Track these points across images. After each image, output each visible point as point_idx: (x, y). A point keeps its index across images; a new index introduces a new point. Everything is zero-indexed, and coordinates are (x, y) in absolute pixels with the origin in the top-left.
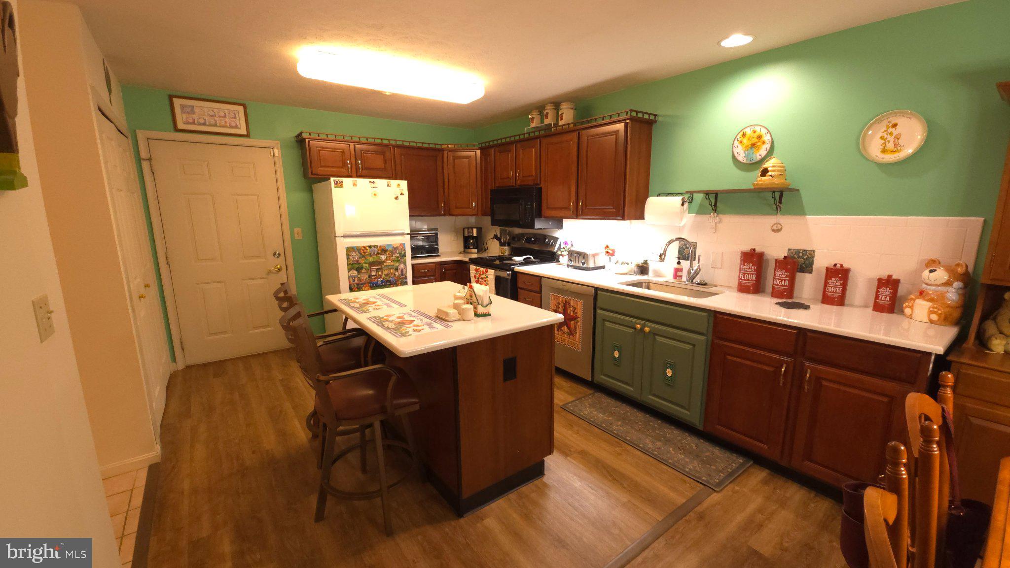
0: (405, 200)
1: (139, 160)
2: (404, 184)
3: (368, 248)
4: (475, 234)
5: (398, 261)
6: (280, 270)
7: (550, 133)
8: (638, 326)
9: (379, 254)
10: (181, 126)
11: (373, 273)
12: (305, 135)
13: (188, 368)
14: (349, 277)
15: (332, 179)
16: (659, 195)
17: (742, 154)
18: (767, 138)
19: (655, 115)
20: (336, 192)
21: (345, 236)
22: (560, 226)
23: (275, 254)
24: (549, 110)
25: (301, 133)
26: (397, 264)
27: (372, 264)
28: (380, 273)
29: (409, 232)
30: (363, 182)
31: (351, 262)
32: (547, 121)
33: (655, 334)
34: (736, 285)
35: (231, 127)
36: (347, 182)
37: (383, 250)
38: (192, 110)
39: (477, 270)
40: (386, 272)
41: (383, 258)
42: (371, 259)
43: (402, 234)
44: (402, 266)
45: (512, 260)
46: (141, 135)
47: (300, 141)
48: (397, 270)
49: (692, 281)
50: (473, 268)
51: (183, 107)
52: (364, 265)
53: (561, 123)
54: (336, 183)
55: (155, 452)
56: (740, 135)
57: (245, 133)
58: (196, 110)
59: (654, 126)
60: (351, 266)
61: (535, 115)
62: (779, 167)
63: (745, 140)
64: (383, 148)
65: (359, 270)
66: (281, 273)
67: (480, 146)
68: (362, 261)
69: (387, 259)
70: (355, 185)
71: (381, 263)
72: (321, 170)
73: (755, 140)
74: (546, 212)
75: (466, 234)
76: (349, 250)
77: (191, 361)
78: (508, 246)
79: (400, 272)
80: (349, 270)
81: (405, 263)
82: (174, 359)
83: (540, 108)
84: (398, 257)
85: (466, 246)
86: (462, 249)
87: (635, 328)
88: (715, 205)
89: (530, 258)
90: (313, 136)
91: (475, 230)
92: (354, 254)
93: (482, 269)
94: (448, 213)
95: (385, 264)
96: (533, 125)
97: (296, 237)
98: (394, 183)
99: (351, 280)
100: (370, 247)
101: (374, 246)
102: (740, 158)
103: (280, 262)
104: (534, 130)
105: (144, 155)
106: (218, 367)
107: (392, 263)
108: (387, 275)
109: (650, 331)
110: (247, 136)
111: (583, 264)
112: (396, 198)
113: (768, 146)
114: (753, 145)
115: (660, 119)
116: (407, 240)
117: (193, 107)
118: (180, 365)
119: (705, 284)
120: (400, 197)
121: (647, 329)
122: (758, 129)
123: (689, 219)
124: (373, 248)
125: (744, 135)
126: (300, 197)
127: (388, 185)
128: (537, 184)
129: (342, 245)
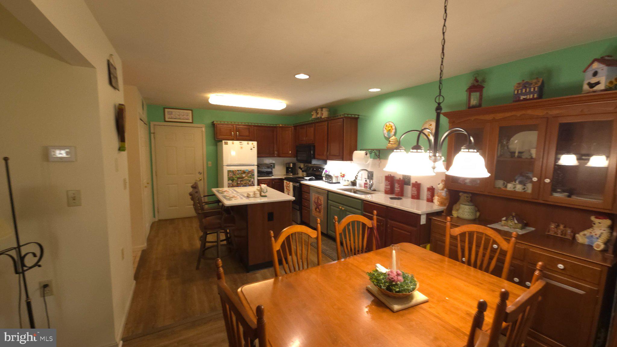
0: (255, 151)
1: (150, 133)
2: (255, 143)
3: (237, 171)
4: (291, 166)
5: (250, 177)
6: (201, 180)
7: (319, 121)
8: (340, 207)
9: (242, 174)
10: (167, 120)
11: (239, 182)
12: (215, 122)
13: (160, 220)
14: (229, 184)
15: (223, 141)
16: (361, 150)
17: (386, 134)
18: (394, 127)
19: (358, 115)
20: (224, 146)
21: (228, 166)
22: (326, 163)
23: (199, 173)
24: (319, 111)
25: (213, 122)
26: (250, 179)
27: (238, 178)
28: (242, 182)
29: (256, 164)
30: (237, 143)
31: (229, 177)
32: (319, 116)
33: (346, 211)
34: (384, 190)
35: (187, 119)
36: (230, 142)
37: (244, 172)
38: (171, 113)
39: (286, 183)
40: (245, 182)
41: (244, 175)
42: (238, 176)
43: (253, 165)
44: (252, 180)
45: (304, 178)
46: (152, 124)
47: (213, 124)
48: (250, 181)
49: (370, 189)
50: (285, 181)
51: (168, 112)
52: (235, 178)
53: (323, 117)
54: (225, 143)
55: (144, 245)
56: (385, 126)
57: (191, 121)
58: (173, 113)
59: (359, 120)
60: (229, 179)
61: (314, 113)
62: (395, 140)
63: (387, 128)
64: (250, 127)
65: (232, 180)
66: (201, 181)
67: (293, 125)
68: (234, 176)
69: (246, 176)
70: (233, 144)
71: (243, 178)
72: (221, 137)
73: (390, 128)
74: (316, 156)
75: (287, 166)
76: (229, 172)
77: (161, 218)
78: (306, 172)
79: (251, 182)
80: (228, 180)
81: (254, 178)
82: (154, 216)
83: (316, 109)
84: (250, 176)
85: (287, 172)
86: (285, 173)
87: (339, 208)
88: (379, 155)
89: (313, 178)
90: (219, 122)
91: (291, 164)
92: (231, 173)
93: (288, 182)
94: (279, 156)
95: (244, 178)
96: (313, 117)
97: (209, 166)
98: (250, 142)
99: (229, 185)
100: (238, 170)
101: (240, 170)
102: (386, 135)
103: (201, 177)
104: (314, 119)
105: (152, 131)
106: (172, 221)
107: (248, 178)
108: (245, 183)
109: (344, 210)
110: (192, 123)
111: (330, 180)
112: (251, 149)
113: (394, 131)
114: (390, 130)
115: (360, 117)
116: (255, 168)
117: (171, 112)
118: (157, 220)
119: (375, 190)
120: (253, 149)
121: (343, 208)
122: (391, 123)
123: (370, 161)
124: (240, 171)
125: (387, 126)
126: (212, 148)
127: (248, 144)
128: (314, 144)
129: (226, 169)
